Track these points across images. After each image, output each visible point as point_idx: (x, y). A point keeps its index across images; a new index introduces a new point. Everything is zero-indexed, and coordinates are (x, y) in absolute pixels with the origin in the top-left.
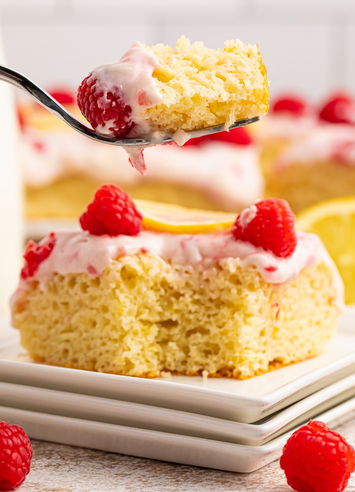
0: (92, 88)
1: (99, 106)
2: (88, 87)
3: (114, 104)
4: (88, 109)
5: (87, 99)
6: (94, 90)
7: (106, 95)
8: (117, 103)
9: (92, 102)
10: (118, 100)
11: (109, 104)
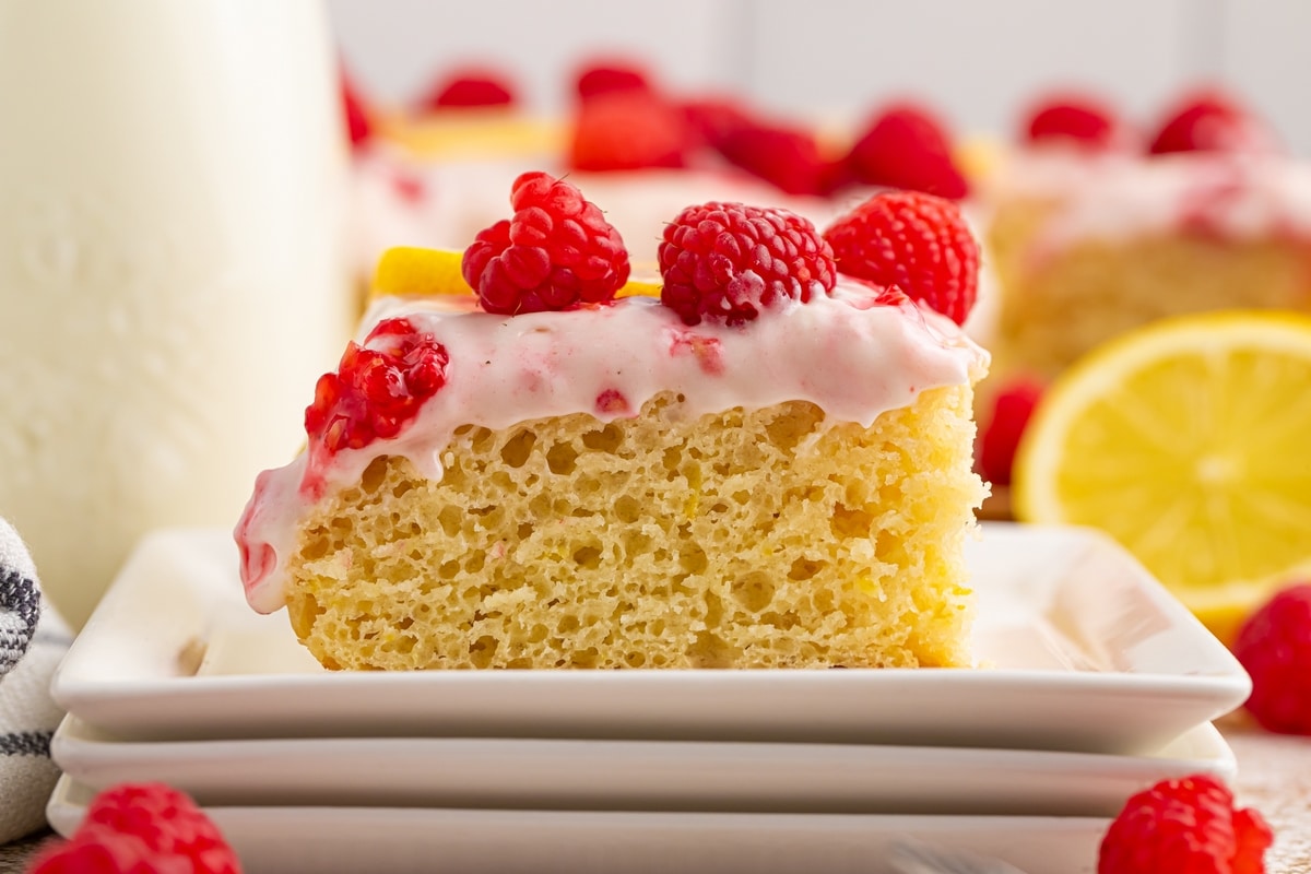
0: (798, 289)
1: (751, 275)
2: (809, 278)
3: (726, 305)
4: (769, 243)
5: (788, 258)
6: (790, 290)
7: (758, 305)
8: (723, 312)
9: (773, 264)
10: (724, 319)
11: (734, 297)
